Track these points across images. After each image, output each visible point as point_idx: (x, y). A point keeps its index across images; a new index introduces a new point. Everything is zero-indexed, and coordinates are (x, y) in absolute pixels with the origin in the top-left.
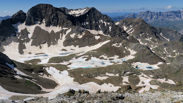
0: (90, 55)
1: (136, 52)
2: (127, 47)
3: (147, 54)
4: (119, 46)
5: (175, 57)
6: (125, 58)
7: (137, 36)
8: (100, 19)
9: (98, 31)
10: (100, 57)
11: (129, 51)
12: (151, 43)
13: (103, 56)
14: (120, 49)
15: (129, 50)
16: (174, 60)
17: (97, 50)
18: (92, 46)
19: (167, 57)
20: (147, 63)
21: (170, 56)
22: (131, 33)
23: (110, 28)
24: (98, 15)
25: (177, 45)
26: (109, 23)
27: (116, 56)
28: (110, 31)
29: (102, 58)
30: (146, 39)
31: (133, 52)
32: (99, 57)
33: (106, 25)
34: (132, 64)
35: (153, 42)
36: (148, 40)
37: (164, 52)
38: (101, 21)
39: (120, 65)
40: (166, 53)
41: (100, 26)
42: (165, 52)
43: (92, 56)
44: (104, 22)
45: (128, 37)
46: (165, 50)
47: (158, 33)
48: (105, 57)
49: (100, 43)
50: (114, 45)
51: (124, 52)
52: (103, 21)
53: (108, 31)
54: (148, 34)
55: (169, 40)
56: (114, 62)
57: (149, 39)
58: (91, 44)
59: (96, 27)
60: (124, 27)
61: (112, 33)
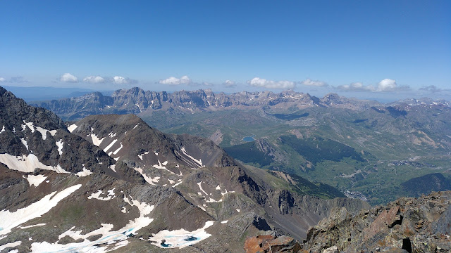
0: (24, 238)
1: (153, 207)
2: (129, 198)
3: (179, 207)
4: (109, 198)
5: (221, 200)
6: (128, 226)
7: (133, 161)
8: (22, 120)
9: (19, 157)
10: (60, 237)
11: (136, 208)
12: (167, 176)
13: (68, 233)
14: (112, 205)
15: (136, 203)
16: (221, 207)
17: (44, 218)
18: (22, 207)
19: (207, 204)
20: (182, 230)
21: (212, 200)
22: (115, 153)
23: (60, 145)
24: (17, 109)
25: (221, 173)
26: (55, 131)
27: (106, 224)
28: (61, 153)
29: (67, 240)
30: (154, 166)
31: (146, 209)
32: (57, 239)
33: (44, 137)
34: (151, 239)
35: (172, 173)
36: (160, 167)
37: (199, 193)
38: (27, 127)
39: (127, 249)
40: (203, 194)
41: (25, 142)
42: (201, 191)
43: (32, 242)
44: (39, 129)
45: (113, 167)
46: (201, 189)
47: (177, 148)
48: (76, 235)
49: (49, 196)
50: (95, 196)
51: (124, 211)
52: (35, 125)
53: (53, 155)
54: (157, 154)
55: (200, 162)
56: (106, 244)
57: (163, 166)
58: (17, 204)
59: (12, 144)
60: (93, 136)
61: (69, 159)
